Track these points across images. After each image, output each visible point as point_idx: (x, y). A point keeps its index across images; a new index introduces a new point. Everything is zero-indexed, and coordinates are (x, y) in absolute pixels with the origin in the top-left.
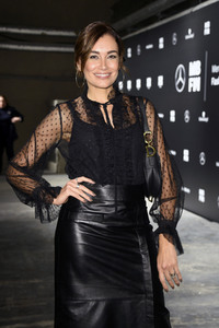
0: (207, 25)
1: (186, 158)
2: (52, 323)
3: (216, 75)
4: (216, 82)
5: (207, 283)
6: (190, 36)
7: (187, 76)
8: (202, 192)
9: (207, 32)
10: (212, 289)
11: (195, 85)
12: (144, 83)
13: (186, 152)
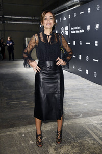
0: (70, 16)
3: (73, 30)
4: (73, 32)
6: (65, 19)
7: (64, 31)
9: (70, 18)
10: (70, 91)
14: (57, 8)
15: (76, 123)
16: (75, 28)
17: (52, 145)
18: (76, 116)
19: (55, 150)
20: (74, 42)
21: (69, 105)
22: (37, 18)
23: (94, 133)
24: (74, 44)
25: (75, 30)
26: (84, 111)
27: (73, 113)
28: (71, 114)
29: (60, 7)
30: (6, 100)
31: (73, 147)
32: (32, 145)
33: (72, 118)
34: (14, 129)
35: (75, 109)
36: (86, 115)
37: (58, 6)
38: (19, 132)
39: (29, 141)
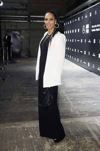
0: (91, 13)
1: (85, 53)
2: (37, 98)
3: (93, 28)
4: (93, 30)
5: (83, 89)
6: (86, 17)
8: (89, 63)
9: (90, 16)
11: (88, 31)
12: (74, 31)
13: (85, 52)
14: (80, 6)
15: (79, 122)
16: (95, 26)
17: (50, 140)
18: (82, 115)
19: (50, 145)
20: (94, 40)
21: (79, 104)
22: (62, 17)
23: (95, 133)
24: (94, 42)
25: (95, 28)
26: (92, 111)
27: (80, 112)
28: (77, 113)
29: (82, 5)
30: (20, 96)
31: (69, 145)
32: (31, 139)
33: (77, 117)
34: (19, 123)
35: (83, 108)
36: (93, 114)
37: (80, 4)
38: (23, 126)
39: (29, 135)
